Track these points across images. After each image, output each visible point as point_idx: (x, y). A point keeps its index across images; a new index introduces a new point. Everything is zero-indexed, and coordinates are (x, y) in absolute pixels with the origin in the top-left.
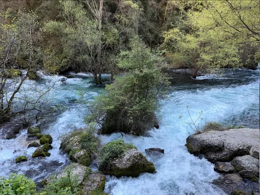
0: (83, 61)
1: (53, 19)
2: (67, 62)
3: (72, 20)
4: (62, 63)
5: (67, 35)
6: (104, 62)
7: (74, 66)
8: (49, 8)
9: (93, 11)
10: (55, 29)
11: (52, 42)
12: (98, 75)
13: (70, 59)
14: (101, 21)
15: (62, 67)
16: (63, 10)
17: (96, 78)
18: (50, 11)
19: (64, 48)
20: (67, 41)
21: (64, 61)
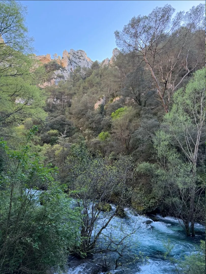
0: (173, 204)
1: (146, 160)
2: (155, 203)
3: (164, 162)
4: (150, 203)
5: (157, 176)
6: (198, 208)
7: (162, 208)
8: (143, 151)
9: (186, 154)
10: (146, 170)
11: (143, 181)
12: (190, 224)
13: (158, 200)
14: (196, 164)
15: (149, 207)
16: (156, 154)
17: (187, 227)
18: (144, 154)
19: (154, 189)
20: (157, 182)
21: (151, 201)
